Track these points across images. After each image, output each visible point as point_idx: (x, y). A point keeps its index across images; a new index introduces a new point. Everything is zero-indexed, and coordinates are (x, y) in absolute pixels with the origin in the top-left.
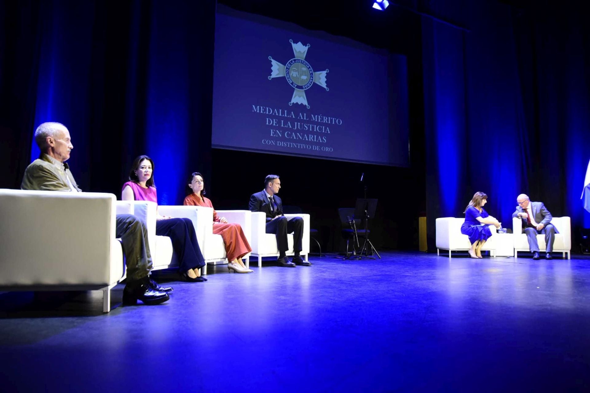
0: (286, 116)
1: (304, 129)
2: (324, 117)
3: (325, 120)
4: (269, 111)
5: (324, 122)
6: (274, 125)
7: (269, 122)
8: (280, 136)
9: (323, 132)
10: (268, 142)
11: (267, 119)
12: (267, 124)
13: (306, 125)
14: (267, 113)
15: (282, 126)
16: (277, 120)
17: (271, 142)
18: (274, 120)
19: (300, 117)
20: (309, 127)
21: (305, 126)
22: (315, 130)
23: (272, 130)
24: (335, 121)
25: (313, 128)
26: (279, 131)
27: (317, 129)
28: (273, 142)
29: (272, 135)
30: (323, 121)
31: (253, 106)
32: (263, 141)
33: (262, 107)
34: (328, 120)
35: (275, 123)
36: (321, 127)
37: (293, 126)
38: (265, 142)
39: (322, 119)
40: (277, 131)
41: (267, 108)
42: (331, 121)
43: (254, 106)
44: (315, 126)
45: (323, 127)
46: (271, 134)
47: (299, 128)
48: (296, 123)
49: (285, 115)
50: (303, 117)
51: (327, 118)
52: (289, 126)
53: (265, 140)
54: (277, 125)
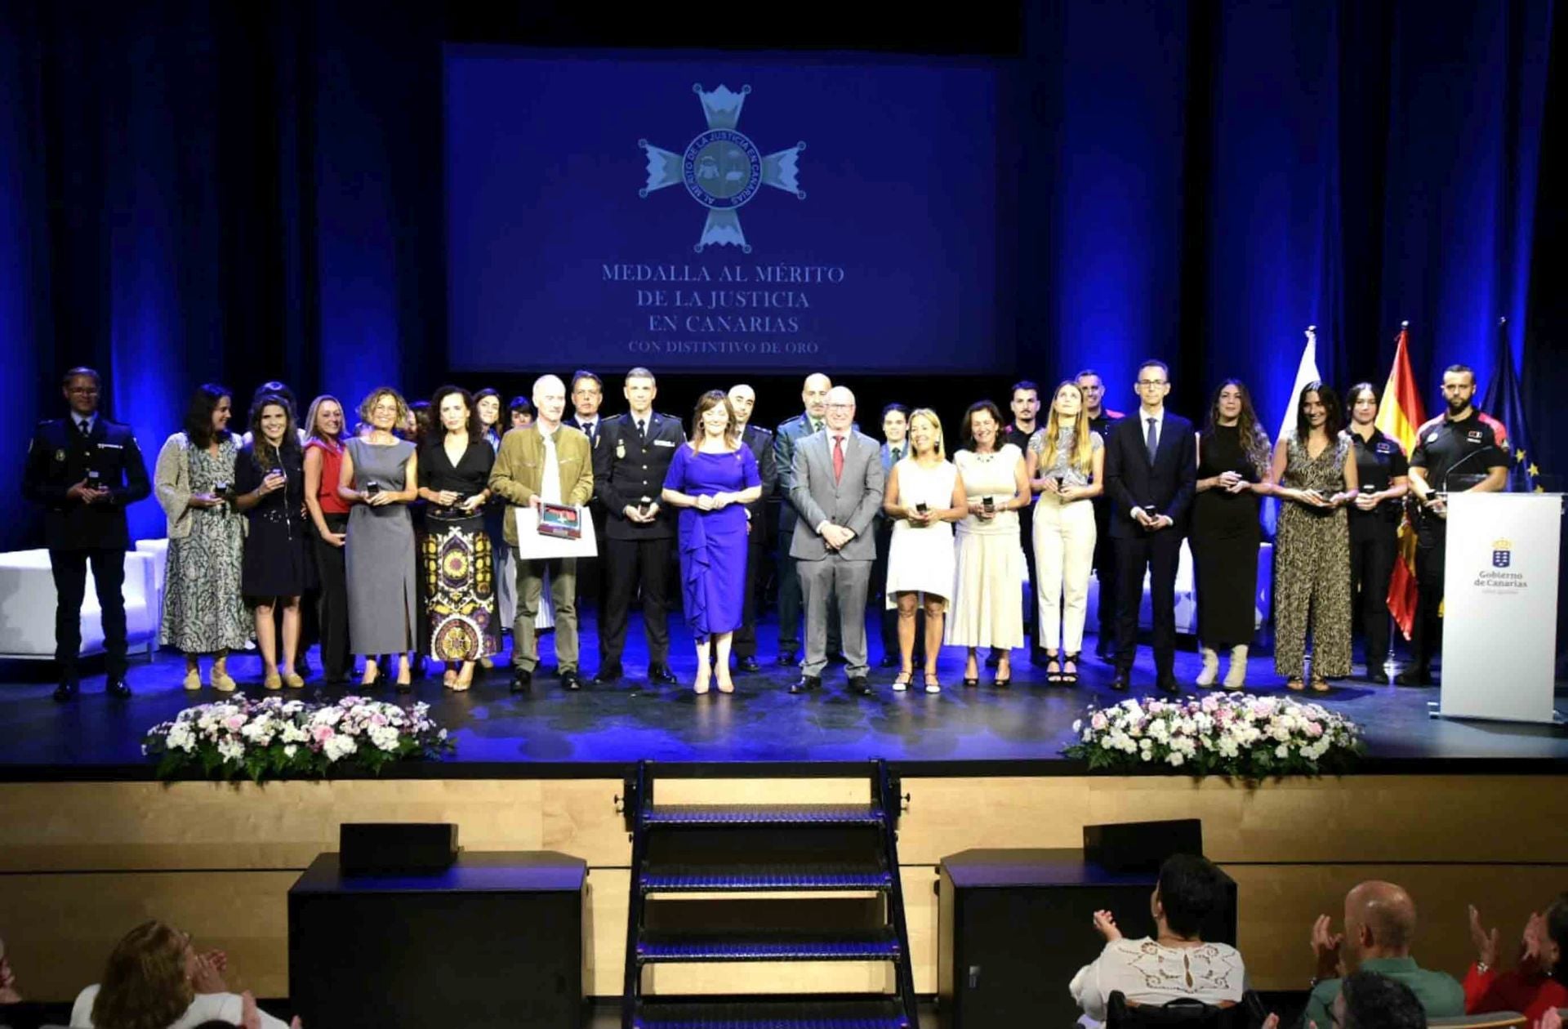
0: (686, 279)
1: (737, 304)
2: (792, 269)
3: (795, 275)
4: (644, 273)
5: (792, 279)
6: (658, 303)
7: (645, 299)
8: (674, 328)
9: (790, 305)
10: (645, 347)
11: (640, 292)
12: (640, 303)
13: (741, 295)
14: (639, 278)
15: (678, 303)
16: (665, 292)
17: (651, 344)
18: (658, 293)
19: (726, 277)
20: (749, 299)
21: (739, 297)
22: (767, 304)
23: (652, 317)
24: (824, 274)
25: (761, 300)
26: (669, 318)
27: (771, 300)
28: (655, 345)
29: (652, 328)
30: (790, 277)
31: (603, 265)
32: (631, 343)
33: (625, 267)
34: (803, 275)
35: (660, 300)
36: (784, 294)
37: (706, 299)
38: (635, 346)
39: (787, 274)
40: (666, 317)
41: (639, 266)
42: (813, 275)
43: (605, 265)
44: (767, 294)
45: (790, 294)
46: (649, 327)
47: (722, 303)
48: (714, 294)
49: (684, 277)
50: (734, 276)
51: (799, 271)
52: (695, 303)
53: (637, 342)
54: (666, 304)
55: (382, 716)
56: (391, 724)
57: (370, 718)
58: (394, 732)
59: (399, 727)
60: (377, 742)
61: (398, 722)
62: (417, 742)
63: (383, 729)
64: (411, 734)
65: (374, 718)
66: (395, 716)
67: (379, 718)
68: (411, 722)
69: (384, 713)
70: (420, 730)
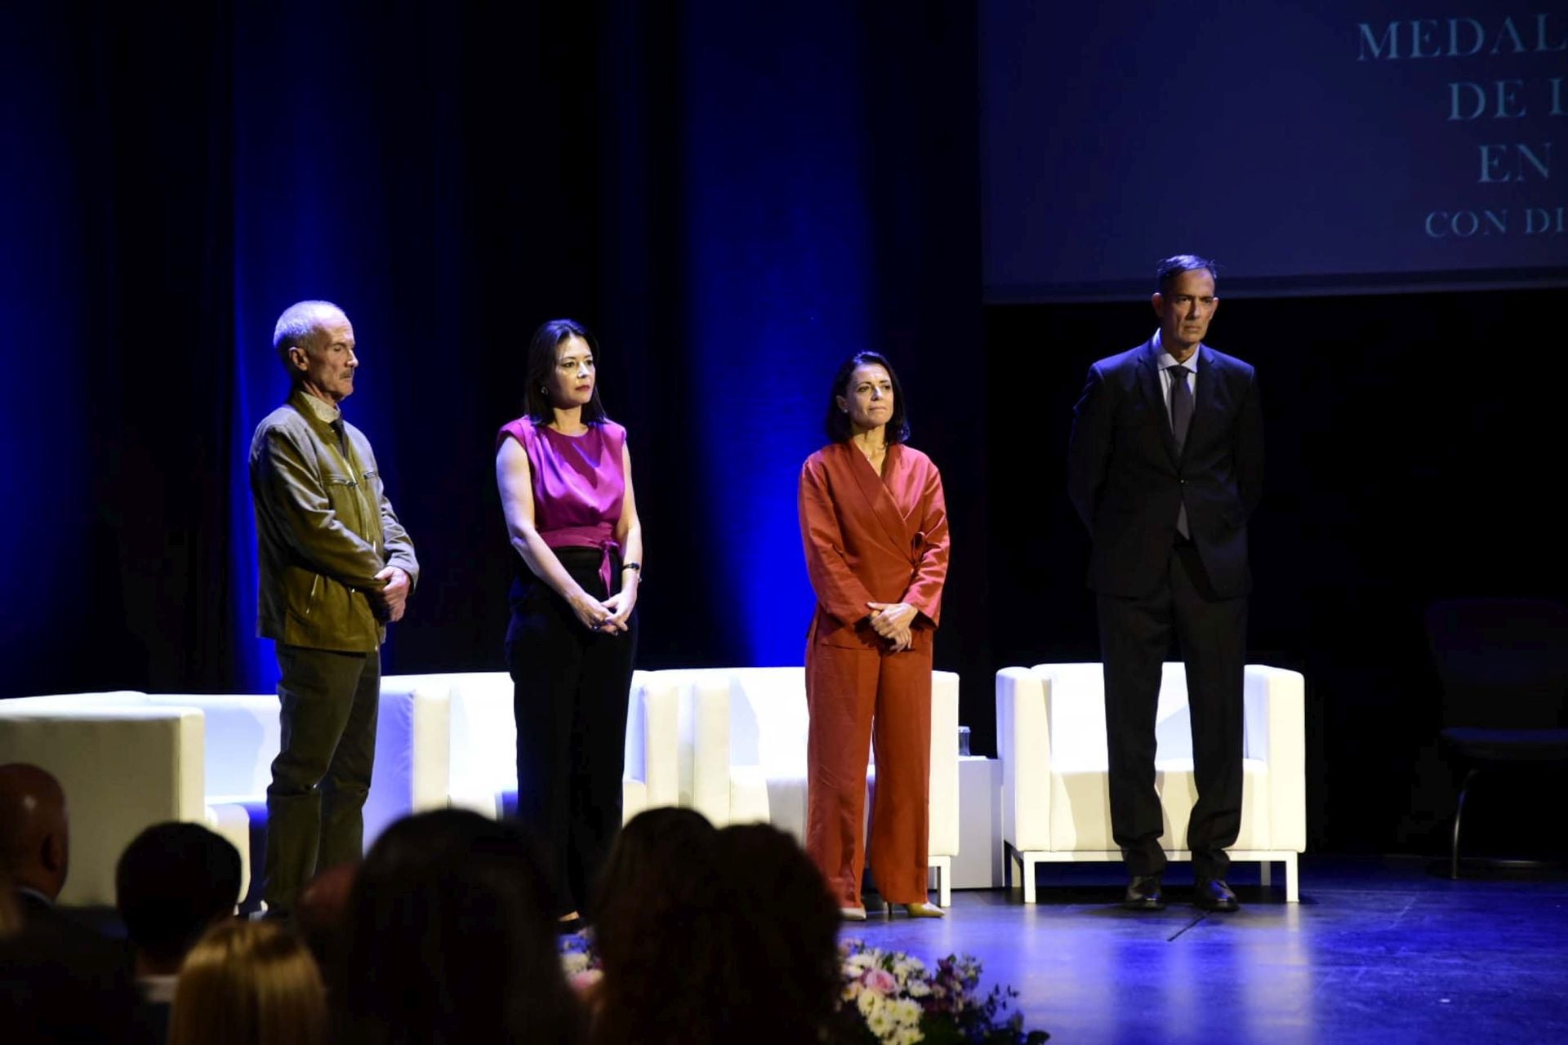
4: (1466, 37)
6: (1501, 112)
7: (1468, 102)
8: (1545, 172)
10: (1465, 224)
11: (1455, 88)
12: (1455, 115)
14: (1453, 52)
15: (1556, 110)
16: (1520, 82)
17: (1481, 216)
18: (1501, 85)
23: (1485, 151)
26: (1531, 147)
28: (1494, 220)
29: (1485, 177)
31: (1358, 30)
32: (1429, 220)
33: (1416, 26)
35: (1507, 104)
38: (1440, 225)
40: (1523, 148)
41: (1453, 24)
43: (1365, 29)
46: (1479, 174)
53: (1445, 215)
54: (1523, 113)
55: (885, 973)
56: (905, 994)
57: (862, 979)
58: (910, 1011)
59: (920, 1000)
60: (878, 1031)
61: (919, 989)
62: (962, 1032)
63: (889, 1002)
64: (948, 1015)
65: (870, 979)
66: (916, 975)
67: (880, 979)
68: (949, 989)
69: (890, 970)
70: (968, 1005)
